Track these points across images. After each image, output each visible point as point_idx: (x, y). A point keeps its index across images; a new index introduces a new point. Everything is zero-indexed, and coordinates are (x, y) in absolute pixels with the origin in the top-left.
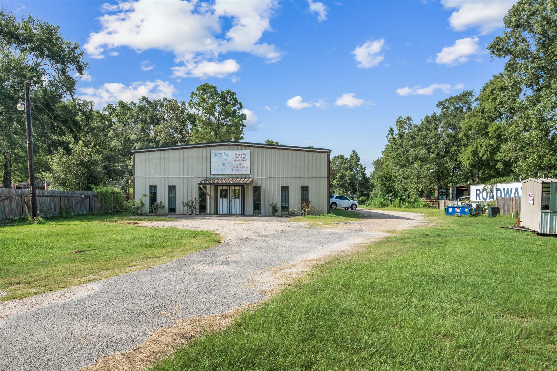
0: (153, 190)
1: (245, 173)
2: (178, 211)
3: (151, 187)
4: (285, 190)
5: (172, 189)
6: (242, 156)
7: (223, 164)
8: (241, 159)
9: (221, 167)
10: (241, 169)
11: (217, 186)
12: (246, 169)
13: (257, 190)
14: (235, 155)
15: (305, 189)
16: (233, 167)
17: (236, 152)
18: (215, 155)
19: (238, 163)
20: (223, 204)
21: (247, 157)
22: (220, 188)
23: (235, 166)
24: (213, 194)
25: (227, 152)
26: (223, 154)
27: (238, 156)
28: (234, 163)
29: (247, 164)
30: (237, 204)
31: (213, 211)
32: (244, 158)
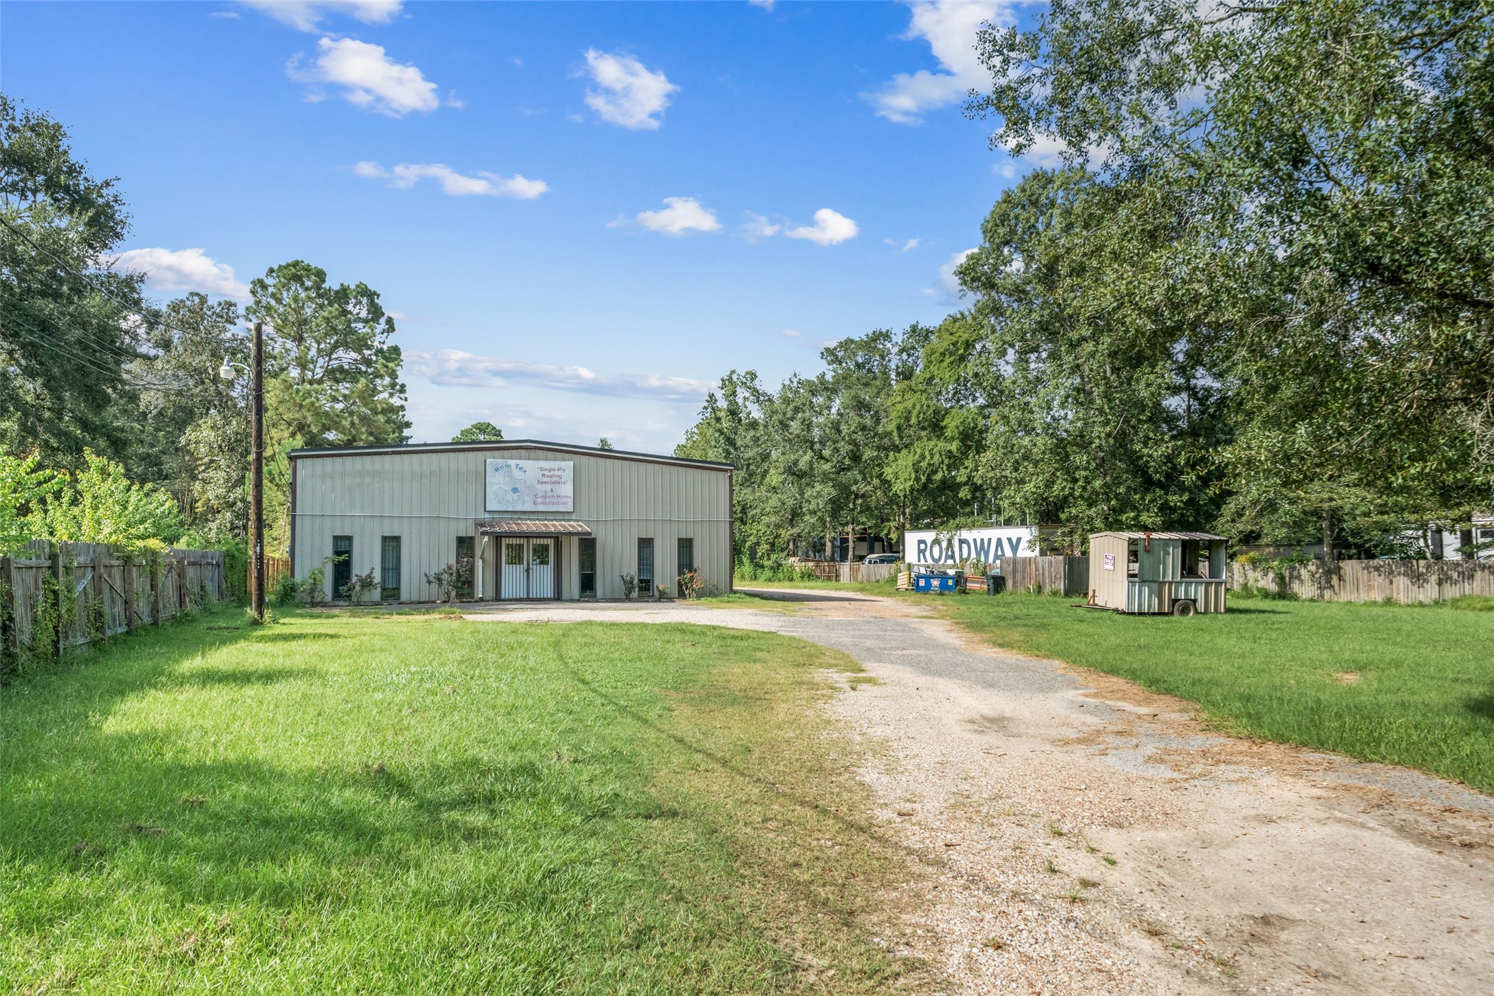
0: (343, 546)
1: (562, 509)
2: (404, 595)
3: (336, 538)
4: (646, 545)
5: (392, 544)
6: (556, 473)
7: (515, 490)
8: (554, 479)
9: (511, 496)
10: (555, 500)
11: (498, 538)
12: (564, 500)
13: (588, 545)
14: (542, 469)
15: (686, 546)
16: (536, 496)
17: (542, 464)
18: (497, 470)
19: (548, 487)
20: (512, 577)
21: (568, 475)
22: (505, 542)
23: (540, 494)
24: (490, 555)
25: (522, 463)
26: (513, 467)
27: (547, 473)
28: (539, 486)
29: (567, 490)
30: (544, 577)
31: (490, 593)
32: (560, 477)
